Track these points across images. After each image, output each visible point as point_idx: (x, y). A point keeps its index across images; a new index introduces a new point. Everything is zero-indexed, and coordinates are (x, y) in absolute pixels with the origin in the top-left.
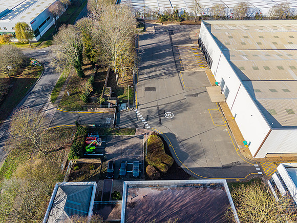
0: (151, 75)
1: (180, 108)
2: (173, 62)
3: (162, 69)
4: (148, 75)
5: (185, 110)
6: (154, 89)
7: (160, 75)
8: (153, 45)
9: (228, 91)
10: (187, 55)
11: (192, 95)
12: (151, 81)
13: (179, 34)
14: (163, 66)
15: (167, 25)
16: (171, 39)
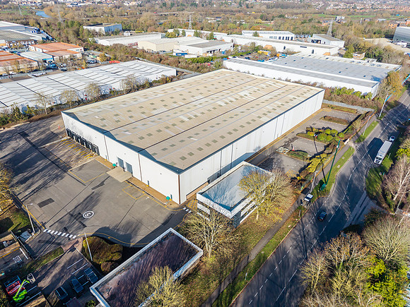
0: (32, 188)
2: (50, 165)
4: (30, 190)
6: (50, 201)
7: (45, 184)
11: (98, 186)
12: (39, 194)
13: (35, 133)
14: (39, 175)
15: (12, 128)
16: (28, 141)
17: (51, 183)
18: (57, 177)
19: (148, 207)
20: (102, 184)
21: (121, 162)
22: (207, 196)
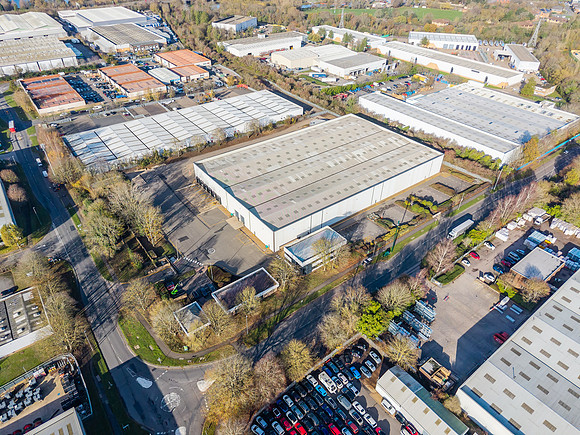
0: (173, 226)
1: (211, 241)
2: (183, 208)
3: (179, 218)
6: (186, 238)
7: (181, 224)
9: (242, 218)
11: (219, 231)
12: (180, 230)
13: (170, 176)
14: (178, 215)
15: (152, 169)
16: (166, 183)
17: (185, 224)
18: (189, 219)
19: (252, 251)
20: (222, 229)
21: (237, 213)
22: (291, 251)
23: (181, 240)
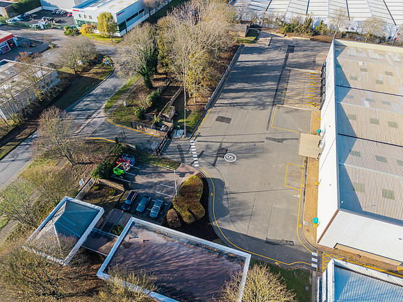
0: (234, 101)
1: (250, 151)
2: (272, 90)
3: (253, 97)
4: (231, 101)
5: (255, 156)
6: (228, 120)
7: (246, 104)
8: (257, 63)
10: (298, 84)
11: (275, 140)
12: (231, 109)
13: (301, 53)
14: (256, 94)
15: (291, 39)
16: (287, 58)
18: (263, 105)
20: (281, 140)
23: (221, 119)
